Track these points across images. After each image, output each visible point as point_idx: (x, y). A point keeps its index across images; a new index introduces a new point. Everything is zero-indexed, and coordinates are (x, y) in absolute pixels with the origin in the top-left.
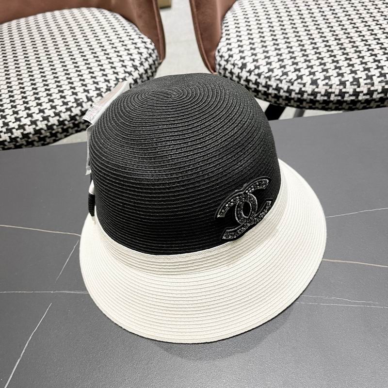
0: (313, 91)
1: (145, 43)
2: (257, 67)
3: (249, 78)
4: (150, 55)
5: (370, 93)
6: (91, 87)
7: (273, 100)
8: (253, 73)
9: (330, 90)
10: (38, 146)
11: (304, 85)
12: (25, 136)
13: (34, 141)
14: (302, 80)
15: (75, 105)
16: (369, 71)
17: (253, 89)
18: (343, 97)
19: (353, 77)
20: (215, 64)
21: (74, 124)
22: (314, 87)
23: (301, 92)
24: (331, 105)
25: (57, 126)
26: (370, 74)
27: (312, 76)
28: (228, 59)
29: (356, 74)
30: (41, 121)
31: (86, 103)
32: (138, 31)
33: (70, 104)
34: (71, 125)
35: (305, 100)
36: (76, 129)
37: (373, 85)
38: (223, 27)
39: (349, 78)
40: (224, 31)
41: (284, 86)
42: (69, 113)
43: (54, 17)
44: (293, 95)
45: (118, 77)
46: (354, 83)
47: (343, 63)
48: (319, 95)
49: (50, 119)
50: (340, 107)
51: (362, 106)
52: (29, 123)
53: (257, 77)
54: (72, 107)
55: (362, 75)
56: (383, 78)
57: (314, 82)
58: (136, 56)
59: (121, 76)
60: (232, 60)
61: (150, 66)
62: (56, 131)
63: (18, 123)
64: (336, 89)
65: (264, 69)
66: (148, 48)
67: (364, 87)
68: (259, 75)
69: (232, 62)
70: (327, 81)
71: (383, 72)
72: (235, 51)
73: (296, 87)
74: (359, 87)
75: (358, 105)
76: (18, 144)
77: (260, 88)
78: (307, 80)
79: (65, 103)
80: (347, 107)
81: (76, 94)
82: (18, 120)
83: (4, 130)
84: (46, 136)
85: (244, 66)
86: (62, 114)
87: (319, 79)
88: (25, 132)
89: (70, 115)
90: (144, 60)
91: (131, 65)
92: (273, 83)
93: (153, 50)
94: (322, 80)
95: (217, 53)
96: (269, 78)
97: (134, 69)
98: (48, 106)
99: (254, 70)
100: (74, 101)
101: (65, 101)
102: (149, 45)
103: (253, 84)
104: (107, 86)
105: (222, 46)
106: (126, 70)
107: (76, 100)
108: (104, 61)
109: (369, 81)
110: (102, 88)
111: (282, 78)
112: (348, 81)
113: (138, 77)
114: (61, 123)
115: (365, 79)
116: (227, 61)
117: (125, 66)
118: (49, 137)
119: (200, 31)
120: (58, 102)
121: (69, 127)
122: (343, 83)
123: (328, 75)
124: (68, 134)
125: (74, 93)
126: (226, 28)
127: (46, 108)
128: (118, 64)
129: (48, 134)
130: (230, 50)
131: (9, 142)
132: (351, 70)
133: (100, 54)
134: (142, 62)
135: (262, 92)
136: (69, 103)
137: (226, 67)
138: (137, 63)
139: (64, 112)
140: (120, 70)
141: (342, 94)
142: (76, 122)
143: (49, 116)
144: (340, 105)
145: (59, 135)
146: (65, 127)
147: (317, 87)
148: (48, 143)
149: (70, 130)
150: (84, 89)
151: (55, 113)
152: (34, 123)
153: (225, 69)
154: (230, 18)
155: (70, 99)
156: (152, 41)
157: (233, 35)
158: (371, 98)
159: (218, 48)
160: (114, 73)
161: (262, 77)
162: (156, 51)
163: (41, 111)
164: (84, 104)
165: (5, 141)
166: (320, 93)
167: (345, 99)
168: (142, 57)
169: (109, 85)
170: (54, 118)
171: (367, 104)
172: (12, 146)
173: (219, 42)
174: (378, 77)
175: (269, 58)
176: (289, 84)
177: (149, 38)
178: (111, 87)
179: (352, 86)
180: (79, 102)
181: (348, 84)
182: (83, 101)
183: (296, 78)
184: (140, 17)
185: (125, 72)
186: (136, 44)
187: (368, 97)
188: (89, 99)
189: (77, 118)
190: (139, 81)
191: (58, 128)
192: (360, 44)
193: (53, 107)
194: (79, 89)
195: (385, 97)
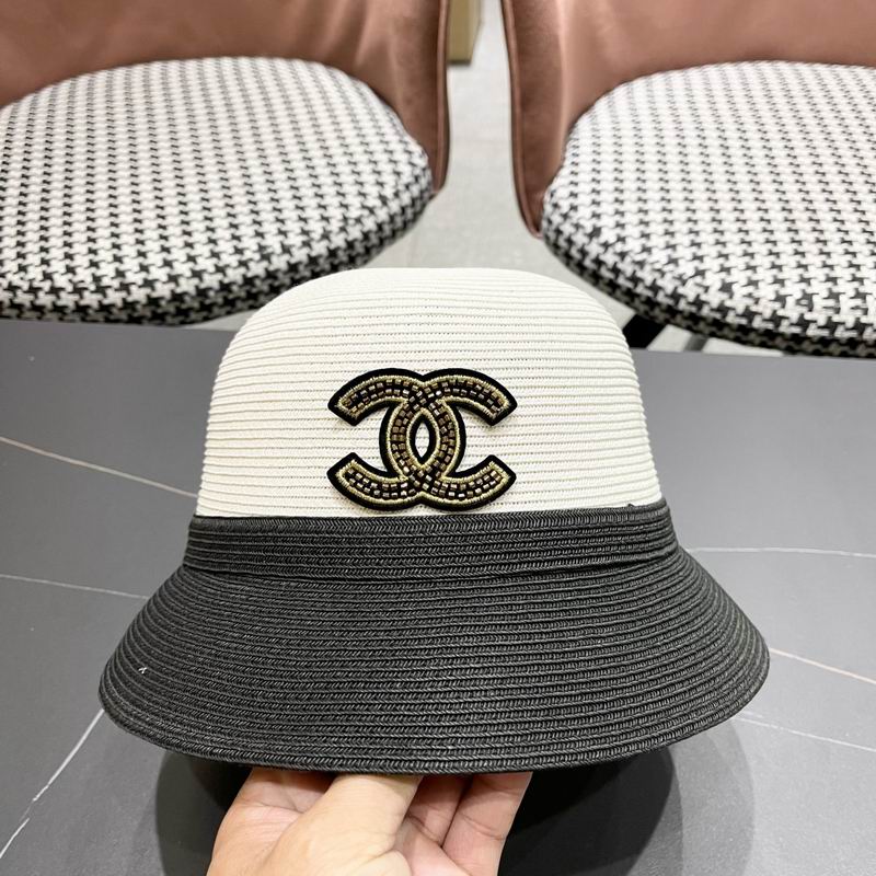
0: (721, 304)
1: (410, 153)
2: (621, 239)
3: (602, 258)
4: (417, 178)
5: (831, 326)
6: (293, 227)
7: (643, 308)
8: (610, 250)
9: (754, 308)
10: (172, 325)
11: (707, 289)
12: (153, 302)
13: (167, 313)
14: (703, 279)
15: (257, 257)
16: (836, 284)
17: (607, 281)
18: (778, 325)
19: (803, 291)
20: (541, 218)
21: (248, 292)
22: (724, 296)
23: (699, 303)
24: (752, 336)
25: (216, 292)
26: (835, 290)
27: (723, 275)
28: (567, 213)
29: (809, 285)
30: (188, 278)
31: (279, 255)
32: (400, 127)
33: (248, 255)
34: (243, 294)
35: (703, 319)
36: (251, 302)
37: (838, 311)
38: (569, 147)
39: (794, 290)
40: (568, 154)
41: (668, 284)
42: (243, 270)
43: (237, 71)
44: (682, 305)
45: (347, 215)
46: (803, 302)
47: (788, 260)
48: (731, 314)
49: (206, 277)
51: (811, 348)
52: (165, 278)
53: (617, 259)
54: (251, 260)
55: (819, 289)
56: (859, 302)
57: (726, 288)
58: (389, 179)
59: (354, 213)
60: (575, 217)
61: (414, 200)
62: (213, 300)
63: (143, 275)
64: (765, 307)
65: (633, 245)
66: (413, 165)
67: (820, 312)
68: (623, 255)
69: (575, 221)
70: (751, 289)
71: (862, 290)
72: (584, 200)
73: (690, 291)
74: (810, 310)
75: (806, 345)
76: (136, 315)
77: (621, 281)
78: (713, 280)
79: (239, 251)
80: (784, 345)
81: (262, 235)
82: (144, 268)
83: (116, 283)
84: (191, 308)
85: (596, 232)
86: (230, 272)
87: (737, 282)
88: (155, 295)
89: (244, 275)
90: (401, 188)
91: (377, 195)
92: (647, 276)
93: (424, 169)
94: (742, 287)
95: (547, 198)
96: (641, 264)
97: (382, 202)
98: (205, 250)
99: (614, 243)
100: (256, 248)
101: (240, 246)
102: (416, 160)
103: (608, 270)
104: (324, 229)
105: (560, 185)
106: (366, 203)
107: (261, 248)
108: (326, 180)
109: (831, 303)
110: (313, 231)
111: (666, 269)
112: (791, 295)
113: (387, 219)
114: (225, 287)
115: (824, 299)
116: (565, 216)
117: (364, 195)
118: (198, 311)
119: (521, 150)
120: (225, 247)
121: (238, 298)
122: (781, 299)
123: (755, 277)
125: (258, 234)
126: (575, 151)
127: (201, 255)
128: (350, 189)
129: (196, 305)
130: (574, 195)
131: (121, 309)
132: (801, 275)
133: (319, 162)
134: (399, 190)
135: (624, 289)
136: (246, 252)
137: (562, 228)
138: (388, 192)
139: (234, 268)
140: (354, 201)
141: (776, 319)
142: (254, 290)
143: (204, 271)
144: (769, 339)
145: (216, 310)
146: (231, 296)
147: (731, 297)
148: (192, 322)
149: (239, 304)
150: (279, 229)
151: (216, 266)
152: (173, 279)
153: (559, 232)
154: (585, 131)
155: (250, 244)
156: (425, 150)
157: (585, 168)
158: (831, 337)
159: (553, 187)
160: (342, 205)
161: (628, 259)
162: (429, 173)
163: (191, 259)
164: (274, 259)
165: (113, 305)
166: (734, 309)
167: (781, 329)
168: (399, 182)
169: (329, 228)
170: (213, 277)
171: (823, 347)
172: (124, 316)
173: (555, 176)
174: (851, 298)
175: (647, 224)
176: (677, 283)
177: (419, 143)
178: (330, 232)
179: (798, 308)
180: (265, 252)
181: (790, 301)
182: (273, 253)
183: (692, 273)
184: (409, 102)
185: (364, 207)
186: (391, 152)
187: (825, 333)
188: (286, 250)
189: (258, 282)
190: (387, 229)
191: (216, 297)
192: (829, 227)
193: (215, 255)
194: (270, 228)
195: (859, 339)
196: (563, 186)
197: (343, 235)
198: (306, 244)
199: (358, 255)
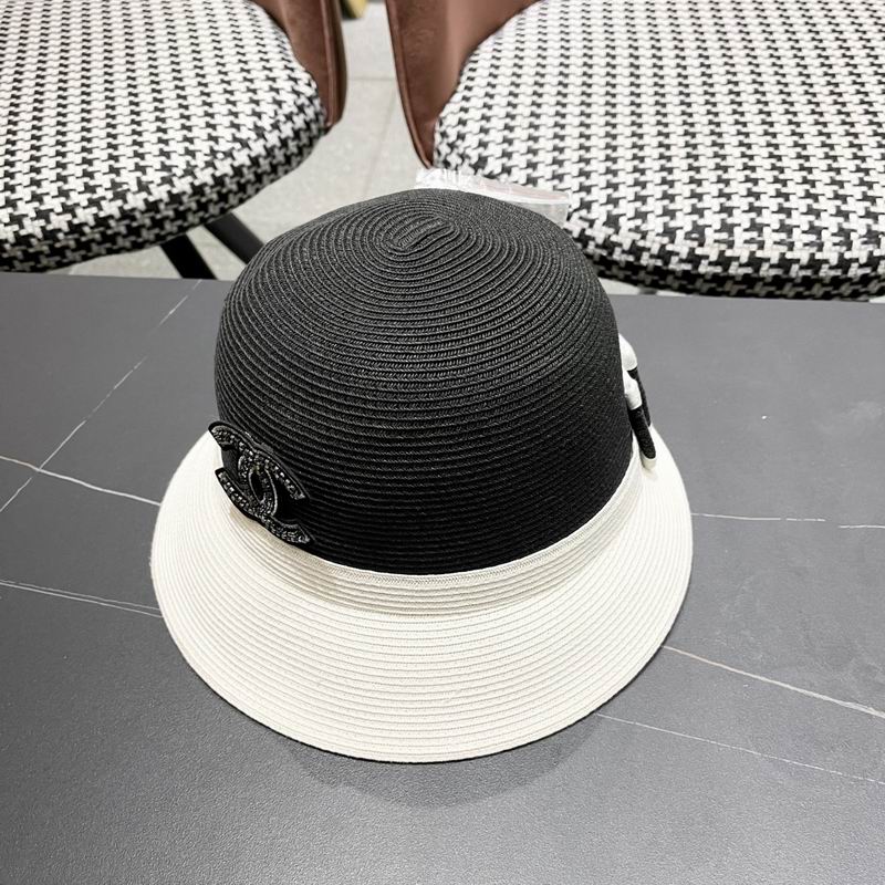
0: (607, 239)
1: (295, 80)
2: (507, 170)
4: (301, 109)
5: (724, 261)
6: (153, 161)
9: (641, 243)
10: (24, 271)
11: (592, 223)
13: (15, 258)
14: (589, 212)
15: (110, 195)
16: (730, 215)
18: (667, 263)
19: (694, 222)
20: (432, 147)
21: (103, 234)
22: (611, 231)
23: (584, 239)
24: (642, 274)
25: (66, 234)
26: (730, 221)
27: (610, 207)
28: (454, 142)
29: (702, 216)
30: (33, 219)
31: (134, 193)
32: (290, 53)
33: (100, 192)
34: (97, 236)
35: (591, 257)
36: (108, 245)
37: (731, 245)
38: (466, 70)
39: (684, 222)
40: (464, 78)
42: (94, 210)
45: (216, 148)
46: (694, 236)
47: (682, 189)
48: (618, 250)
49: (53, 217)
50: (662, 283)
51: (706, 287)
52: (7, 220)
54: (104, 198)
55: (712, 220)
56: (754, 234)
57: (613, 221)
58: (268, 109)
59: (224, 146)
60: (461, 146)
61: (297, 134)
62: (63, 243)
64: (654, 241)
66: (298, 94)
67: (712, 247)
69: (461, 150)
70: (638, 222)
71: (758, 220)
72: (473, 127)
73: (575, 226)
74: (701, 245)
75: (699, 283)
78: (599, 213)
79: (89, 189)
80: (676, 285)
81: (116, 171)
84: (41, 253)
85: (482, 162)
86: (79, 211)
87: (625, 215)
89: (96, 215)
90: (283, 119)
91: (252, 127)
93: (310, 99)
94: (629, 219)
95: (438, 128)
97: (257, 134)
98: (53, 189)
99: (499, 174)
100: (109, 185)
101: (92, 183)
102: (302, 87)
104: (188, 163)
105: (450, 114)
106: (238, 135)
108: (196, 110)
109: (724, 236)
110: (177, 166)
112: (681, 228)
113: (264, 153)
114: (75, 229)
115: (716, 231)
116: (452, 146)
117: (237, 127)
118: (48, 256)
119: (406, 73)
120: (76, 184)
121: (93, 240)
122: (669, 233)
123: (644, 209)
124: (90, 254)
125: (113, 170)
126: (471, 74)
127: (47, 194)
128: (222, 120)
129: (45, 248)
130: (462, 122)
132: (694, 206)
133: (192, 92)
134: (278, 121)
136: (98, 190)
137: (449, 159)
138: (266, 123)
139: (84, 208)
140: (225, 133)
141: (665, 255)
142: (109, 232)
143: (52, 210)
144: (660, 277)
145: (69, 253)
146: (83, 239)
147: (617, 232)
148: (45, 269)
149: (95, 247)
150: (137, 164)
151: (63, 205)
152: (17, 220)
154: (486, 52)
155: (103, 180)
156: (313, 78)
157: (479, 91)
158: (725, 274)
159: (443, 115)
160: (211, 138)
162: (317, 102)
163: (36, 198)
164: (129, 197)
166: (620, 245)
167: (671, 266)
168: (280, 112)
169: (193, 163)
170: (61, 217)
171: (718, 285)
173: (448, 102)
174: (746, 230)
175: (535, 152)
177: (307, 71)
178: (196, 166)
179: (688, 242)
180: (119, 190)
181: (680, 235)
182: (129, 190)
183: (577, 205)
184: (293, 22)
185: (235, 139)
186: (274, 80)
187: (718, 270)
188: (143, 187)
189: (112, 223)
190: (265, 164)
191: (67, 239)
192: (733, 152)
193: (63, 193)
194: (127, 163)
195: (755, 275)
196: (452, 113)
197: (210, 170)
198: (167, 181)
199: (230, 191)
